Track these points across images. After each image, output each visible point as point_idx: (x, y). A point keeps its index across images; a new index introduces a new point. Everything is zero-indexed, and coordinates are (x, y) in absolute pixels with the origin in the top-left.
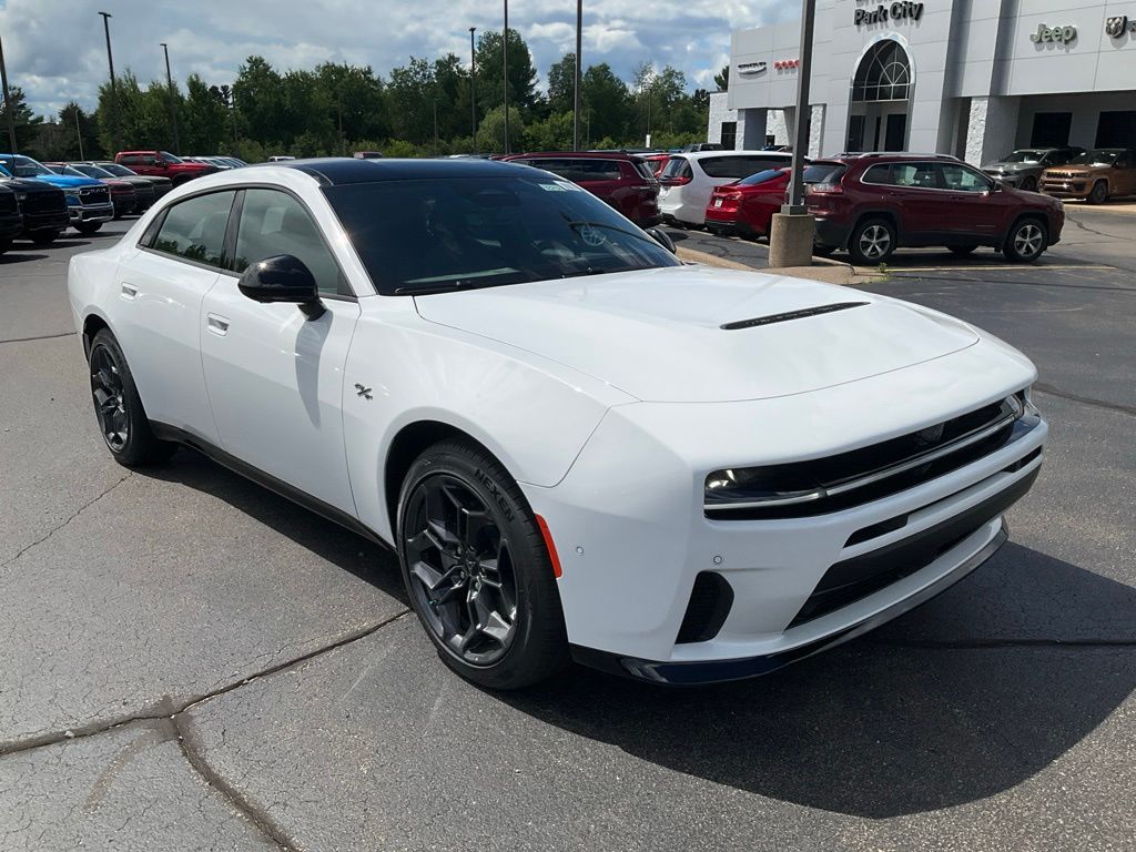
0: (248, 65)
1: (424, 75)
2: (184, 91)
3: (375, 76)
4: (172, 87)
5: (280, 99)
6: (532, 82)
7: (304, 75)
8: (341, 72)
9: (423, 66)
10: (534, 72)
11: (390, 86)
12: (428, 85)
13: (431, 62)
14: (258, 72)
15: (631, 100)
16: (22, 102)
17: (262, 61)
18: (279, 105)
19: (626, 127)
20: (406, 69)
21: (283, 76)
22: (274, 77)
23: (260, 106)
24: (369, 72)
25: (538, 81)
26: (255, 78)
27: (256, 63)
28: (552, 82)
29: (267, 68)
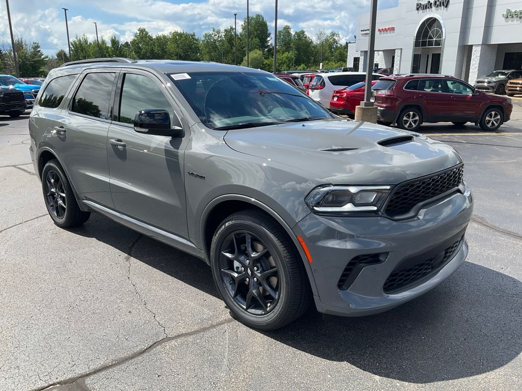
0: (138, 32)
1: (219, 36)
2: (109, 45)
3: (196, 37)
4: (103, 42)
5: (152, 48)
6: (269, 39)
7: (164, 37)
8: (181, 35)
9: (219, 32)
10: (269, 35)
11: (203, 41)
12: (221, 41)
13: (222, 29)
14: (143, 35)
15: (315, 47)
16: (39, 49)
17: (145, 30)
18: (152, 50)
19: (312, 60)
20: (211, 33)
21: (154, 37)
22: (151, 38)
23: (144, 50)
24: (194, 35)
25: (271, 39)
26: (142, 38)
27: (142, 31)
29: (147, 33)
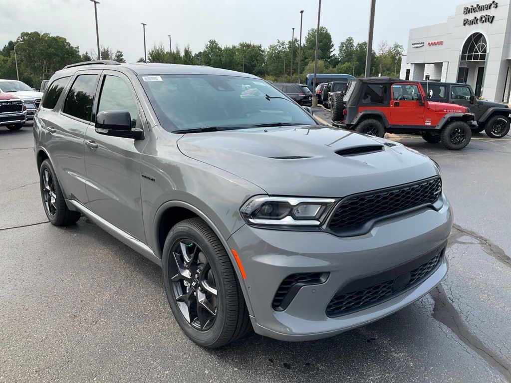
0: (209, 44)
1: (283, 48)
2: (182, 54)
3: (262, 49)
4: (178, 52)
5: (221, 58)
6: (331, 50)
7: (234, 47)
8: (248, 46)
9: (283, 44)
10: (333, 45)
11: (268, 52)
12: (284, 52)
13: (287, 42)
14: (213, 46)
15: (377, 58)
16: (122, 57)
17: (215, 42)
18: (221, 61)
20: (276, 45)
21: (223, 48)
22: (220, 49)
23: (213, 60)
24: (260, 47)
25: (334, 50)
26: (212, 49)
27: (212, 42)
28: (341, 50)
29: (217, 45)
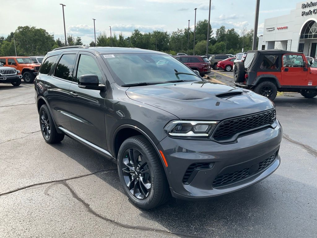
0: (134, 32)
1: (181, 33)
2: (118, 38)
3: (168, 34)
4: (115, 37)
5: (142, 41)
6: (211, 34)
7: (149, 34)
8: (159, 33)
9: (181, 31)
10: (212, 31)
11: (172, 36)
12: (182, 36)
13: (183, 30)
14: (137, 33)
16: (80, 41)
17: (138, 30)
18: (142, 42)
19: (238, 47)
20: (176, 31)
21: (143, 34)
22: (141, 35)
23: (137, 42)
24: (166, 33)
25: (213, 34)
26: (136, 35)
27: (136, 31)
28: (217, 34)
29: (139, 32)
